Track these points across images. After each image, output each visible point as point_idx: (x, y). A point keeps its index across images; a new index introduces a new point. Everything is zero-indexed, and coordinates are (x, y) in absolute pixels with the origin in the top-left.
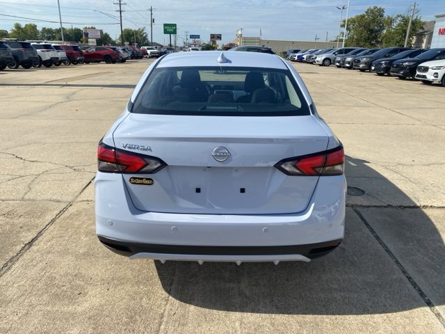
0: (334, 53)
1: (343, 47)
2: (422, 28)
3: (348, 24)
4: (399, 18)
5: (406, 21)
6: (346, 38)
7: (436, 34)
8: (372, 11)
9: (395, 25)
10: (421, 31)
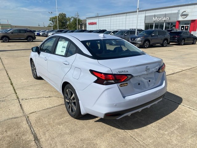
0: (56, 32)
1: (58, 30)
2: (81, 22)
3: (53, 19)
4: (72, 18)
5: (75, 19)
6: (53, 25)
7: (87, 25)
8: (61, 15)
9: (71, 21)
10: (81, 23)
